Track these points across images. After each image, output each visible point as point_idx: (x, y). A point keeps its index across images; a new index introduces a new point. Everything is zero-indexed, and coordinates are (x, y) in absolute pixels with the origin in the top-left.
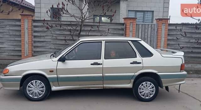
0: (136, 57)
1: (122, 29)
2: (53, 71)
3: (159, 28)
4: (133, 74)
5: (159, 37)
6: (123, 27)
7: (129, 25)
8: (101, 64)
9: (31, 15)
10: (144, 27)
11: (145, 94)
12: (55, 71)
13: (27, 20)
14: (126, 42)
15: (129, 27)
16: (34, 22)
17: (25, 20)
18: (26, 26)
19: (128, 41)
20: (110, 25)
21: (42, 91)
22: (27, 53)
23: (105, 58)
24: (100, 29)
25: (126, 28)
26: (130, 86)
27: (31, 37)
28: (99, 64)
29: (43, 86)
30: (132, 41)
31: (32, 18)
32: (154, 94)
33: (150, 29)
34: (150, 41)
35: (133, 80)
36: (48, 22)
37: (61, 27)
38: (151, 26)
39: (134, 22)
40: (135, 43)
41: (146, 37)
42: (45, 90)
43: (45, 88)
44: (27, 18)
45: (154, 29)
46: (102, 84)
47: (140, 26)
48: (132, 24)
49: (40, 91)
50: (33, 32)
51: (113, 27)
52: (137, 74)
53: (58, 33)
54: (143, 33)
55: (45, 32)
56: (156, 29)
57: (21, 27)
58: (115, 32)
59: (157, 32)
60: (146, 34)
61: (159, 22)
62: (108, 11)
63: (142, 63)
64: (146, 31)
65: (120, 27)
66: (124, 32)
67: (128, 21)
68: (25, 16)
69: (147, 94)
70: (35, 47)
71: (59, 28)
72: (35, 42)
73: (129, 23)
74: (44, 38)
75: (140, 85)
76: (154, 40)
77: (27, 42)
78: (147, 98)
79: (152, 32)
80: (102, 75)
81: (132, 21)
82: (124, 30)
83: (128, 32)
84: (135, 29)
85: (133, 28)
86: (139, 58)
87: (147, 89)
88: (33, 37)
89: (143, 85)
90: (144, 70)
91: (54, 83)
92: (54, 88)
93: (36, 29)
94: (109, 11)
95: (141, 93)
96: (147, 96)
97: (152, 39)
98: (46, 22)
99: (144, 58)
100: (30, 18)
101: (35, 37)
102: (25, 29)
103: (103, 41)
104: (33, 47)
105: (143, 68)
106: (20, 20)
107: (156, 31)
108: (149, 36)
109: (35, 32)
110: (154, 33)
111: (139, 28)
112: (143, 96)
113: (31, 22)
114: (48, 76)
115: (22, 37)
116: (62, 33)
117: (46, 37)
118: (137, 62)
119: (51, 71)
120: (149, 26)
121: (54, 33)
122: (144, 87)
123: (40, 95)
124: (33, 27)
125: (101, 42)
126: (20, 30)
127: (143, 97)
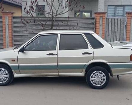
0: (87, 48)
1: (93, 23)
2: (14, 61)
3: (128, 21)
4: (85, 64)
5: (128, 30)
6: (93, 21)
7: (99, 19)
8: (56, 55)
9: (10, 13)
10: (113, 21)
11: (96, 82)
12: (16, 61)
13: (7, 17)
14: (80, 35)
15: (99, 21)
16: (14, 19)
17: (6, 17)
18: (7, 23)
19: (82, 34)
20: (81, 19)
21: (6, 77)
22: (8, 46)
23: (60, 49)
24: (69, 24)
25: (96, 22)
26: (82, 74)
27: (11, 32)
28: (54, 55)
29: (7, 73)
30: (85, 34)
31: (12, 15)
32: (104, 82)
33: (119, 22)
34: (120, 34)
35: (84, 69)
36: (25, 18)
37: (34, 22)
38: (121, 19)
39: (104, 16)
40: (88, 35)
41: (116, 30)
42: (8, 77)
43: (8, 75)
44: (7, 15)
45: (124, 23)
46: (58, 72)
47: (110, 20)
48: (101, 18)
49: (4, 77)
50: (13, 27)
51: (84, 21)
52: (88, 63)
53: (34, 28)
54: (113, 26)
55: (23, 27)
56: (125, 22)
57: (3, 24)
58: (86, 27)
59: (127, 25)
60: (116, 28)
61: (128, 16)
62: (76, 6)
63: (93, 53)
64: (116, 24)
65: (90, 21)
66: (94, 26)
67: (98, 16)
68: (6, 14)
69: (98, 82)
70: (15, 41)
71: (33, 23)
72: (15, 36)
73: (99, 17)
74: (23, 33)
75: (92, 74)
76: (123, 33)
77: (8, 36)
78: (98, 86)
79: (121, 26)
80: (56, 64)
81: (102, 16)
82: (95, 24)
83: (98, 26)
84: (105, 23)
85: (102, 22)
86: (90, 49)
87: (98, 77)
88: (13, 32)
89: (94, 74)
90: (94, 60)
91: (16, 71)
92: (16, 75)
93: (16, 25)
94: (78, 6)
95: (92, 81)
96: (98, 84)
97: (121, 32)
98: (23, 18)
99: (95, 49)
100: (10, 15)
101: (15, 32)
102: (6, 25)
103: (58, 34)
104: (13, 41)
105: (94, 58)
106: (2, 17)
107: (125, 24)
108: (119, 30)
109: (15, 27)
110: (124, 27)
111: (109, 22)
112: (95, 83)
113: (11, 19)
114: (10, 65)
115: (4, 32)
116: (38, 28)
117: (24, 32)
118: (88, 52)
119: (13, 61)
120: (118, 20)
121: (31, 28)
122: (95, 76)
123: (4, 81)
124: (13, 23)
125: (57, 35)
126: (2, 26)
127: (95, 85)
